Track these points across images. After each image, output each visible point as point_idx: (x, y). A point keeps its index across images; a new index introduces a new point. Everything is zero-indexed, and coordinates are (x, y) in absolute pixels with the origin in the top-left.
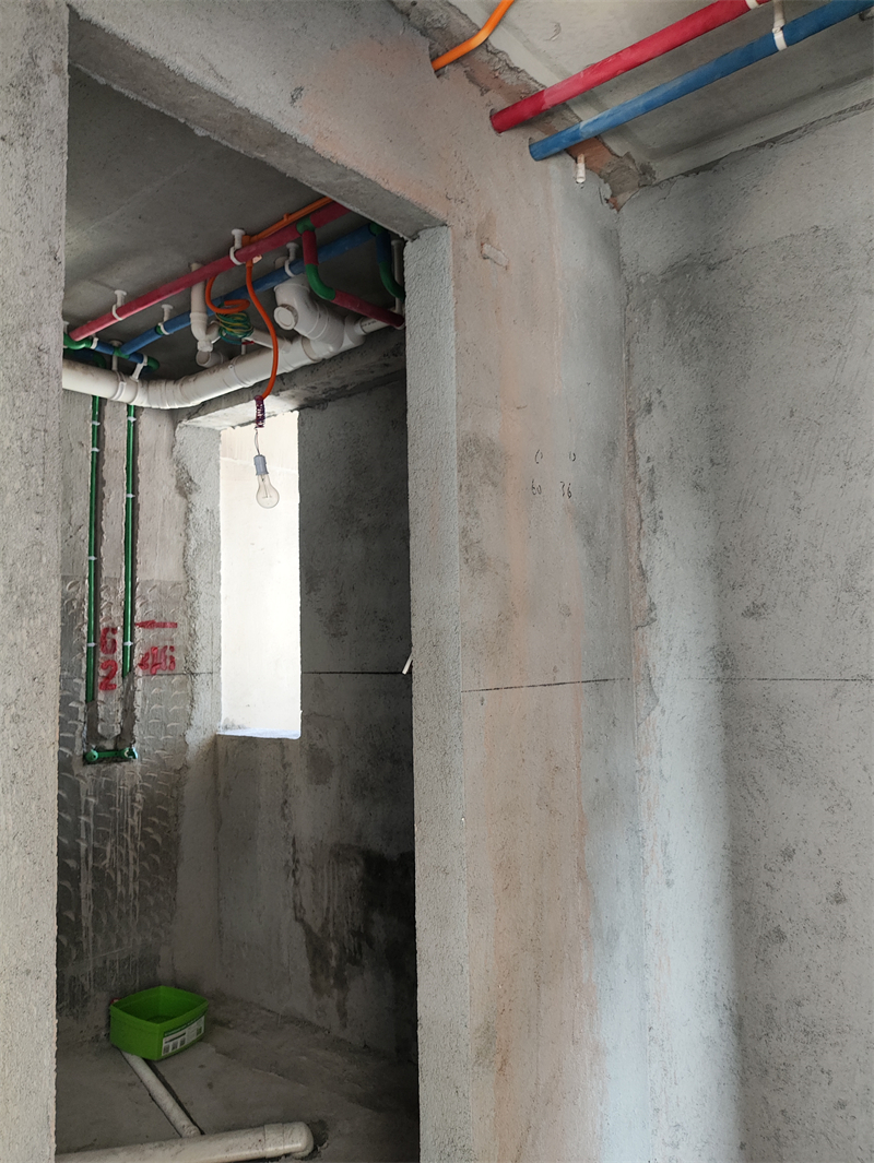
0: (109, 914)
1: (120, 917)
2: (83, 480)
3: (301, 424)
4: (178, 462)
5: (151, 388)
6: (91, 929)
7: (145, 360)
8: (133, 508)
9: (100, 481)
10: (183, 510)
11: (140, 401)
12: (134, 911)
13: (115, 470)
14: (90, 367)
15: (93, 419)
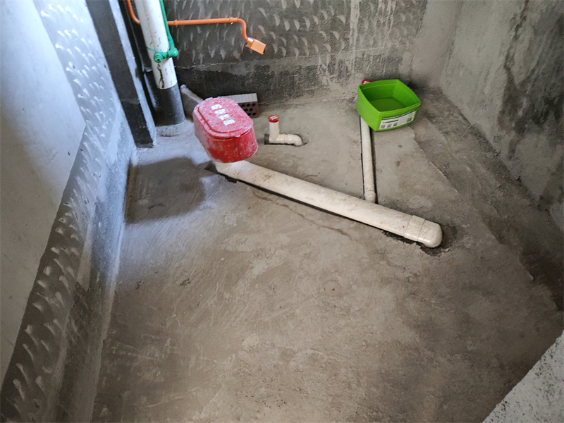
0: (370, 22)
1: (378, 26)
6: (356, 31)
12: (389, 23)
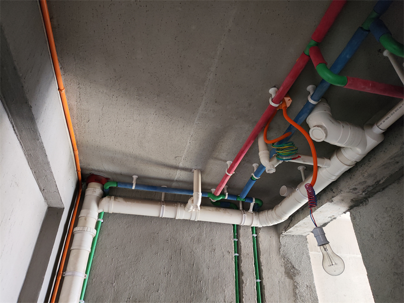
2: (231, 273)
3: (353, 218)
4: (284, 257)
5: (260, 215)
7: (254, 200)
8: (260, 288)
9: (241, 273)
10: (291, 287)
11: (256, 223)
13: (248, 265)
14: (227, 209)
15: (234, 238)
